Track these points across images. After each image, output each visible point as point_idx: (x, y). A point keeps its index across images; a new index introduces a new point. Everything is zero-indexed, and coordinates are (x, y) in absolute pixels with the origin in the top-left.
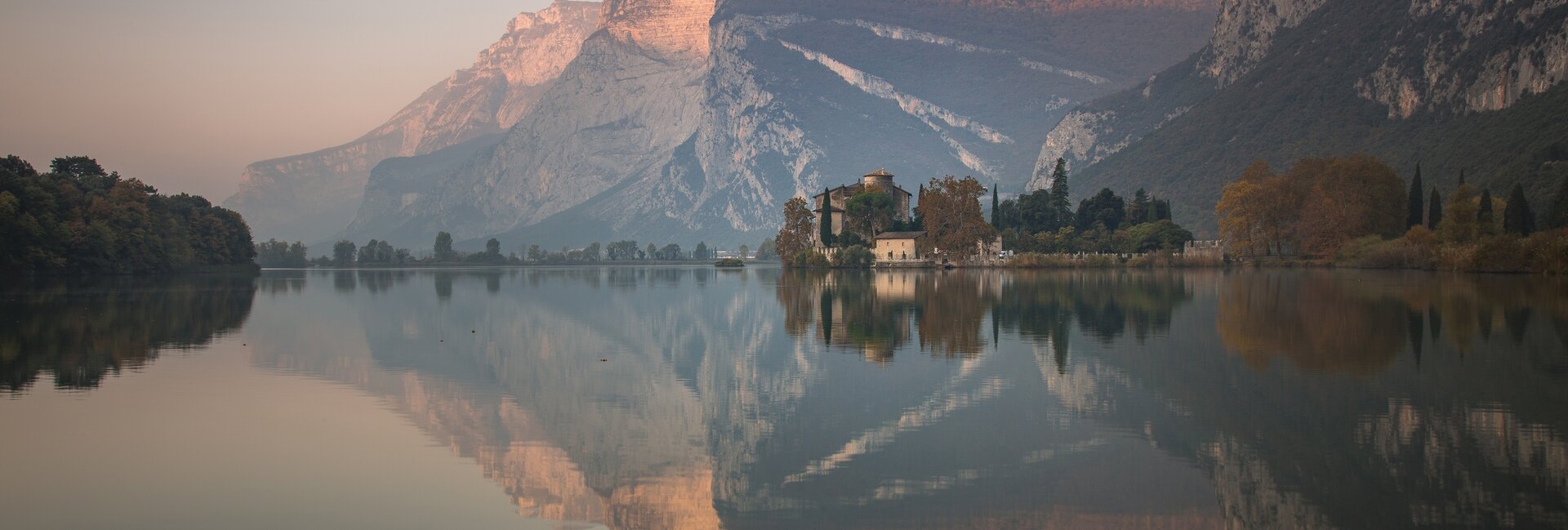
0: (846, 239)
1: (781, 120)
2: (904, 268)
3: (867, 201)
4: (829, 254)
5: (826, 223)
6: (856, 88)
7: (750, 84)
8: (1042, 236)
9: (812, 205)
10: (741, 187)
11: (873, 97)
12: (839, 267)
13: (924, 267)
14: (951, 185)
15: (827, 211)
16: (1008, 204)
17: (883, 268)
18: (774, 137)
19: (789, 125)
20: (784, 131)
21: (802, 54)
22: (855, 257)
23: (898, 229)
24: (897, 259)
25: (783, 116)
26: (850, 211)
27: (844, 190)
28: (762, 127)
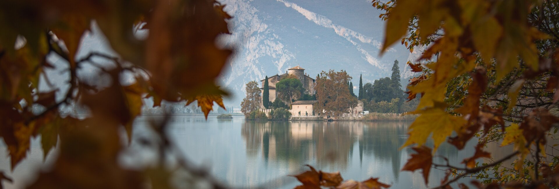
0: (276, 104)
1: (272, 39)
2: (307, 120)
3: (287, 84)
4: (267, 112)
5: (266, 95)
6: (312, 22)
7: (256, 20)
8: (382, 103)
9: (260, 86)
10: (250, 75)
11: (321, 27)
12: (271, 120)
13: (317, 120)
14: (332, 75)
15: (267, 88)
16: (368, 85)
17: (295, 120)
18: (268, 48)
19: (276, 41)
20: (273, 44)
21: (283, 4)
22: (280, 114)
23: (305, 99)
24: (303, 116)
25: (272, 36)
26: (278, 89)
27: (277, 77)
28: (262, 42)
